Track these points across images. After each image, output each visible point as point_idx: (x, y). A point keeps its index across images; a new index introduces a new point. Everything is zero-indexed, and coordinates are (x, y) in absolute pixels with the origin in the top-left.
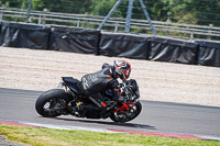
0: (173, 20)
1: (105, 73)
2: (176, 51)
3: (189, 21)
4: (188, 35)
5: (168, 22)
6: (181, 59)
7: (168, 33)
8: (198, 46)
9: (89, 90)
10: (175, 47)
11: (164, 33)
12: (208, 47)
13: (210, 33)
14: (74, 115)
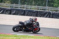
0: (4, 3)
1: (30, 21)
2: (5, 11)
3: (8, 3)
4: (8, 7)
5: (3, 3)
6: (7, 13)
7: (3, 6)
8: (11, 10)
9: (26, 25)
10: (5, 10)
11: (2, 6)
12: (14, 10)
13: (14, 6)
14: (22, 31)
